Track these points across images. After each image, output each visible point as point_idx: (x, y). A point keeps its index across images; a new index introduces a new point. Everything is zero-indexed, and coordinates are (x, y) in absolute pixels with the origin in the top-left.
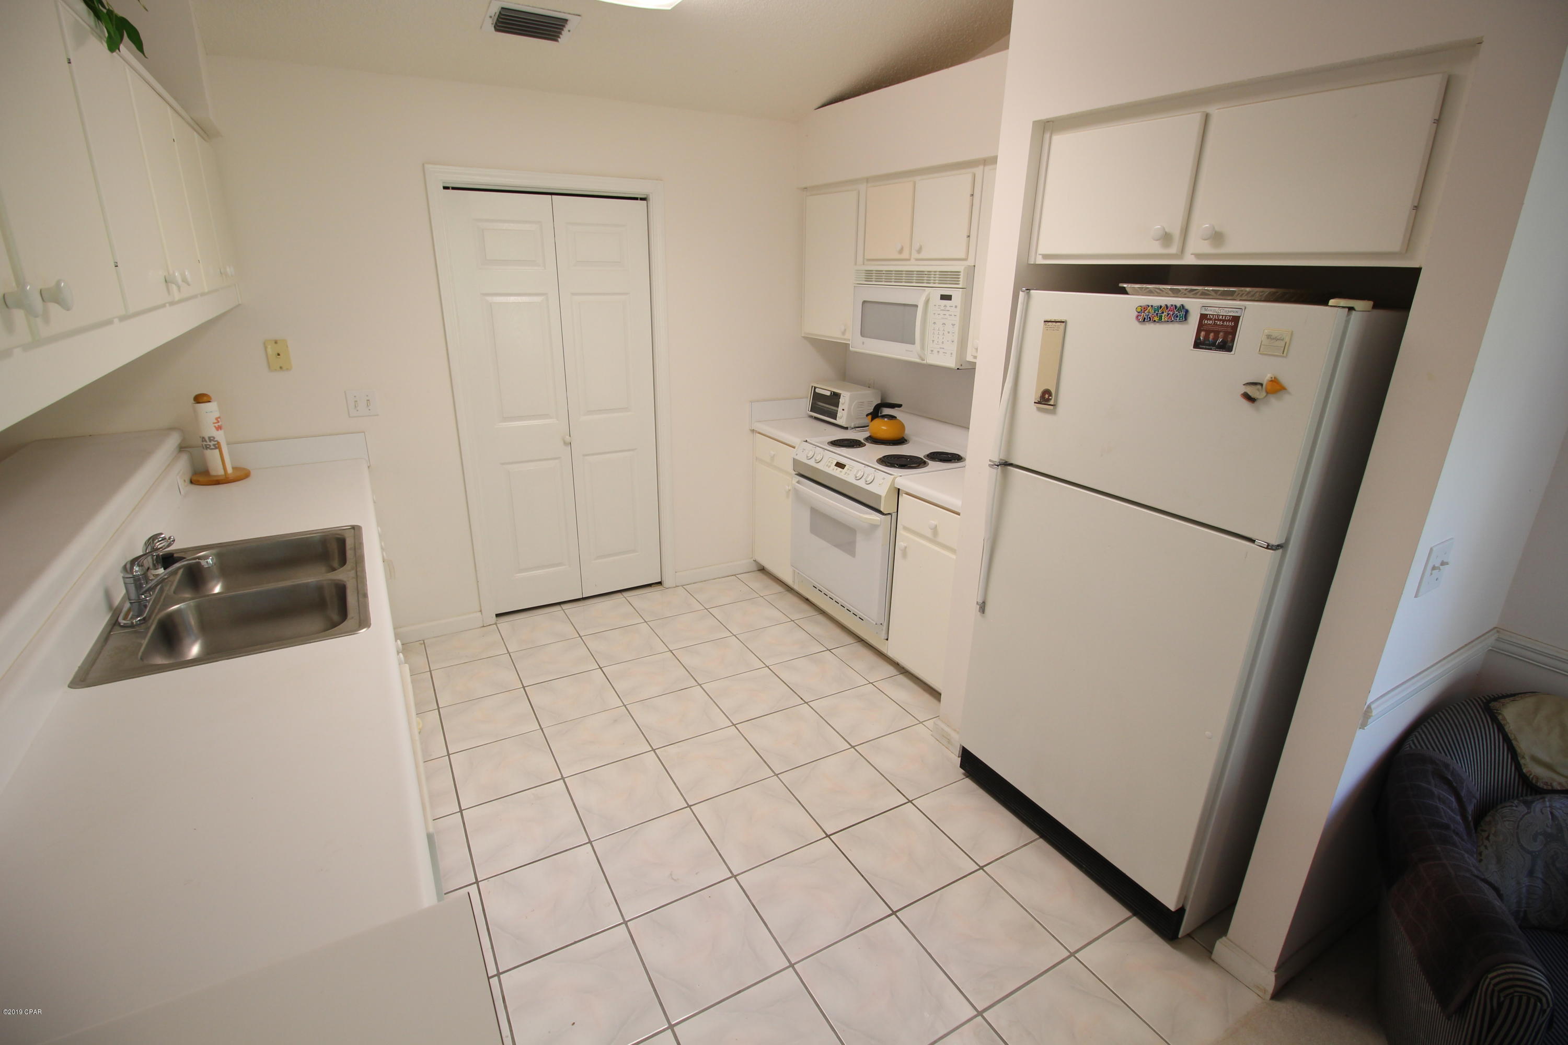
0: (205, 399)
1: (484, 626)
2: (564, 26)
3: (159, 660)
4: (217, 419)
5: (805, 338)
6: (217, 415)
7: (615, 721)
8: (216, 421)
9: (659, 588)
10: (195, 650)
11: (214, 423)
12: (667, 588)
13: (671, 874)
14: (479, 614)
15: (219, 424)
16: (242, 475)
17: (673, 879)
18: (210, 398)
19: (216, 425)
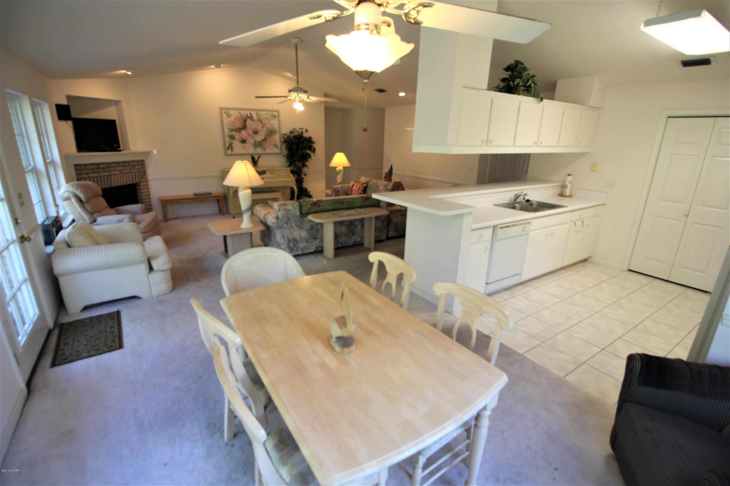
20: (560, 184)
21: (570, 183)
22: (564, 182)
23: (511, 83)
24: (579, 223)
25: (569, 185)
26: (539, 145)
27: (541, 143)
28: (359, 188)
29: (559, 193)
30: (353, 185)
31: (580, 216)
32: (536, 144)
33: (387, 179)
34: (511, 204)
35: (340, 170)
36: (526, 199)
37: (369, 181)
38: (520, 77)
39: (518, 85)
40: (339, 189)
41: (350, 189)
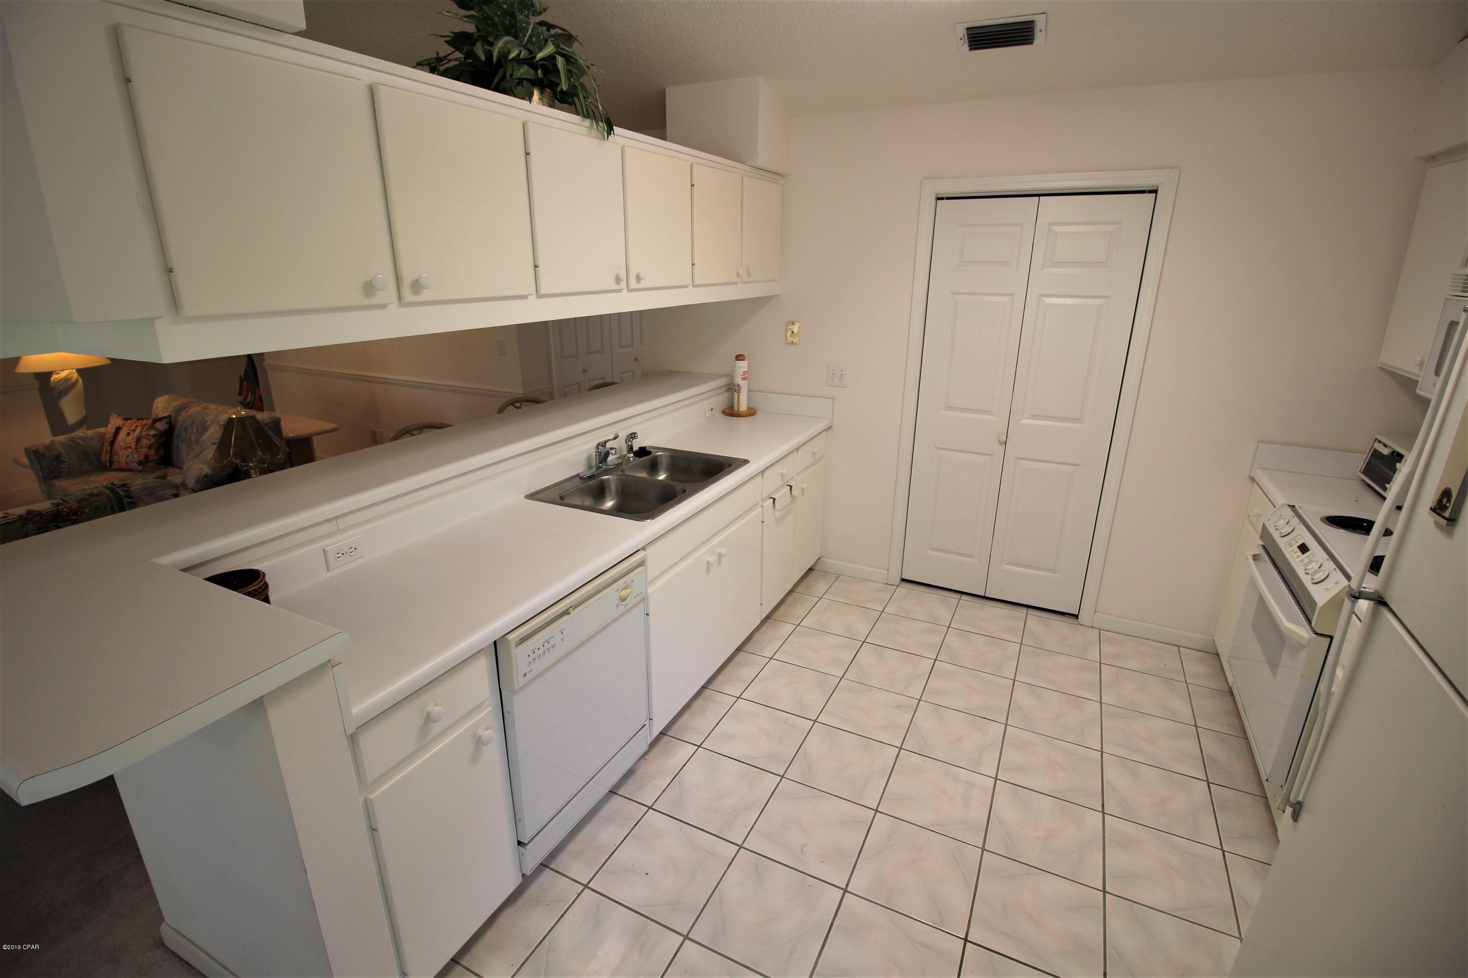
0: (741, 358)
1: (887, 584)
2: (1033, 28)
3: (588, 502)
4: (744, 372)
5: (1381, 368)
6: (746, 370)
7: (899, 707)
8: (743, 374)
9: (1073, 620)
10: (609, 504)
11: (742, 375)
12: (1081, 625)
13: (804, 845)
14: (887, 571)
15: (745, 376)
16: (751, 412)
17: (802, 849)
18: (745, 358)
19: (743, 376)
20: (723, 381)
21: (744, 379)
22: (731, 376)
23: (479, 51)
24: (782, 495)
25: (744, 384)
26: (633, 284)
27: (639, 279)
28: (138, 440)
29: (725, 406)
30: (118, 430)
31: (783, 475)
32: (623, 284)
33: (247, 396)
34: (591, 477)
35: (66, 379)
36: (636, 448)
37: (179, 410)
38: (514, 30)
39: (504, 56)
40: (60, 449)
41: (107, 446)
